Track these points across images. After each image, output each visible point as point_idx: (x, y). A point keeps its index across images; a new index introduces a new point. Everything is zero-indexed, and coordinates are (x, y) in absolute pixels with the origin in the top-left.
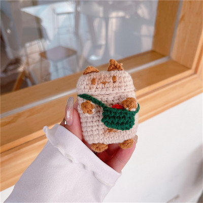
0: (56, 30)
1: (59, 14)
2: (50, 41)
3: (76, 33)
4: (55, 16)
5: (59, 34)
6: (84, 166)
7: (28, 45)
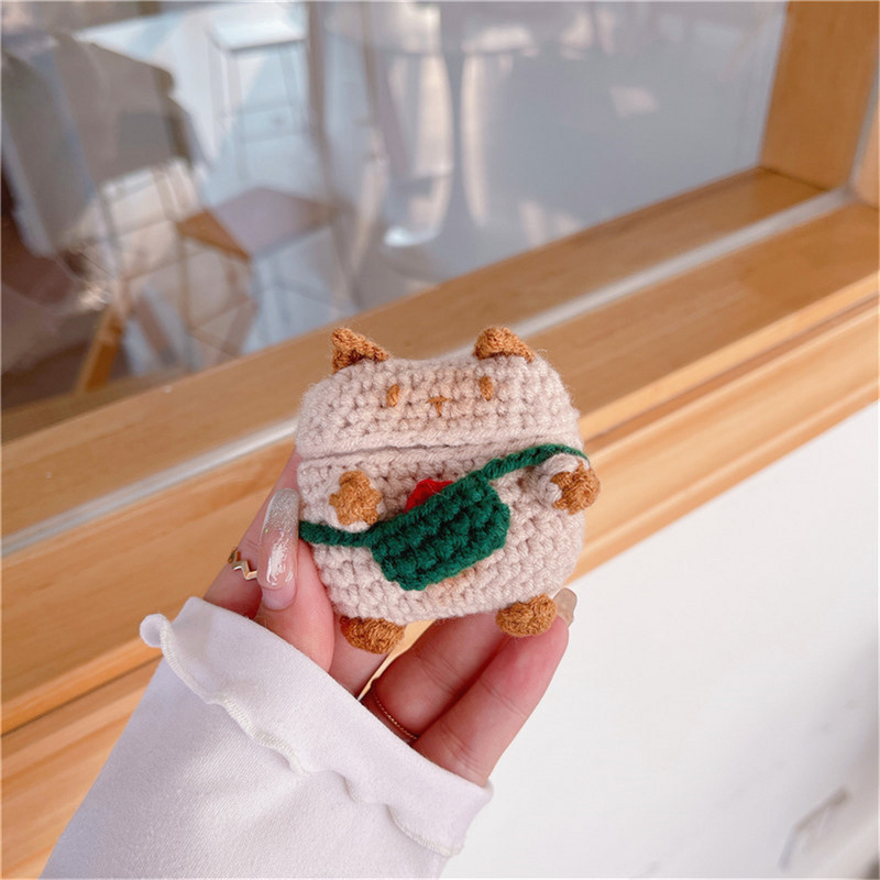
0: (229, 121)
1: (238, 51)
2: (210, 167)
3: (316, 131)
4: (223, 59)
5: (241, 138)
6: (347, 785)
7: (111, 189)
